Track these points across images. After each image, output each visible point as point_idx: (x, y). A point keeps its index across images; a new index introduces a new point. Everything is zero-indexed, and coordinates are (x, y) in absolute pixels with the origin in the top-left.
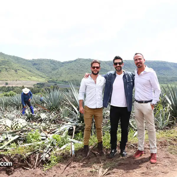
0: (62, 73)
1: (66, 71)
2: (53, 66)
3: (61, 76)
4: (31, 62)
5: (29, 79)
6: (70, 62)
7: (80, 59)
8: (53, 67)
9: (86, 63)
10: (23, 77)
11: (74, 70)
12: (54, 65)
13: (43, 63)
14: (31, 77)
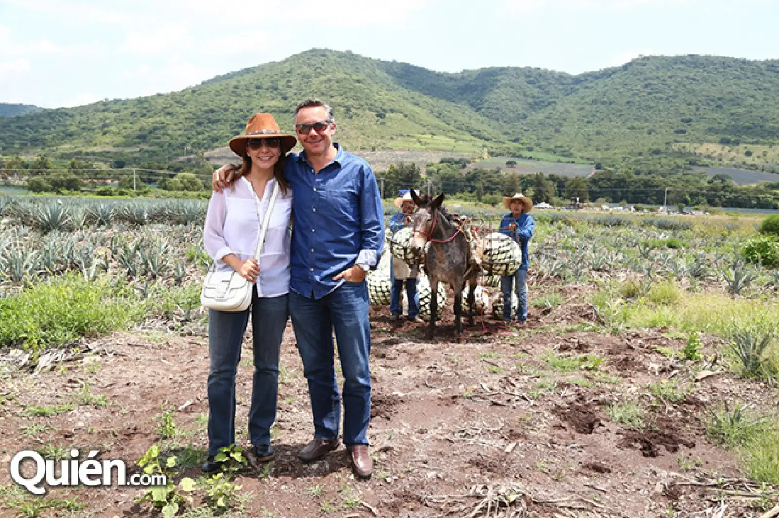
0: (565, 120)
1: (583, 113)
2: (536, 91)
3: (557, 131)
4: (455, 80)
5: (420, 142)
6: (608, 74)
7: (647, 58)
8: (533, 97)
9: (669, 74)
10: (401, 135)
11: (612, 105)
12: (540, 87)
13: (499, 84)
14: (429, 136)
